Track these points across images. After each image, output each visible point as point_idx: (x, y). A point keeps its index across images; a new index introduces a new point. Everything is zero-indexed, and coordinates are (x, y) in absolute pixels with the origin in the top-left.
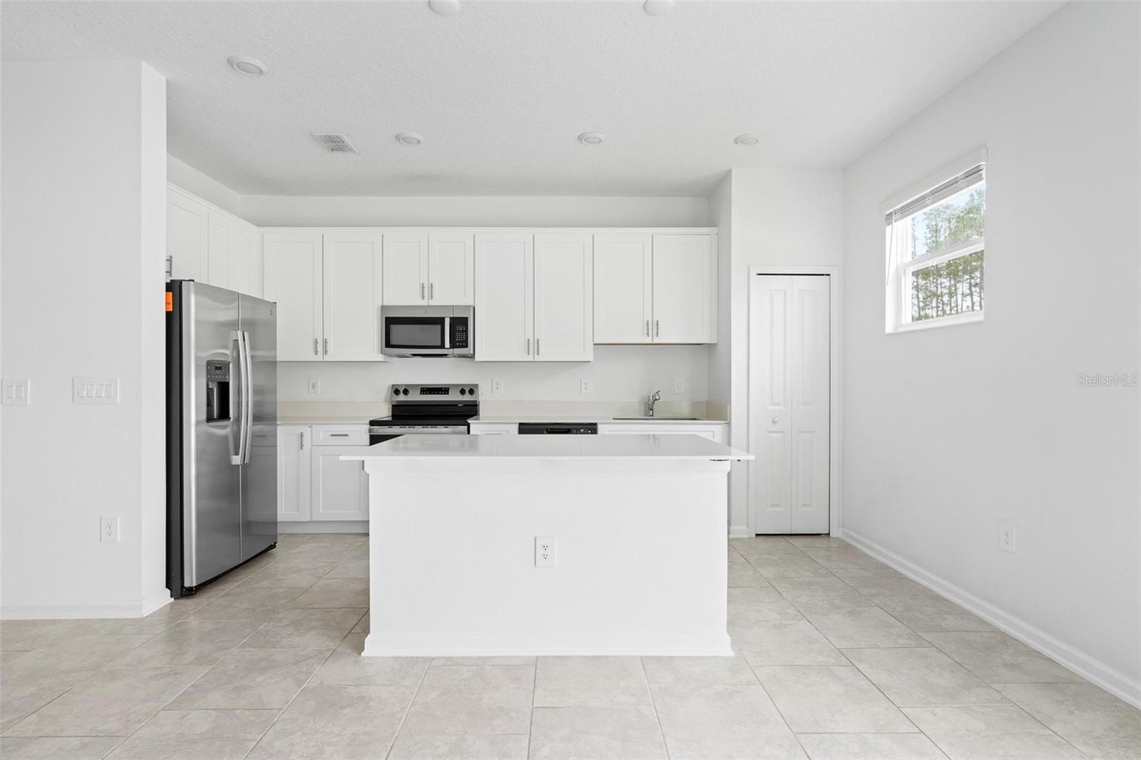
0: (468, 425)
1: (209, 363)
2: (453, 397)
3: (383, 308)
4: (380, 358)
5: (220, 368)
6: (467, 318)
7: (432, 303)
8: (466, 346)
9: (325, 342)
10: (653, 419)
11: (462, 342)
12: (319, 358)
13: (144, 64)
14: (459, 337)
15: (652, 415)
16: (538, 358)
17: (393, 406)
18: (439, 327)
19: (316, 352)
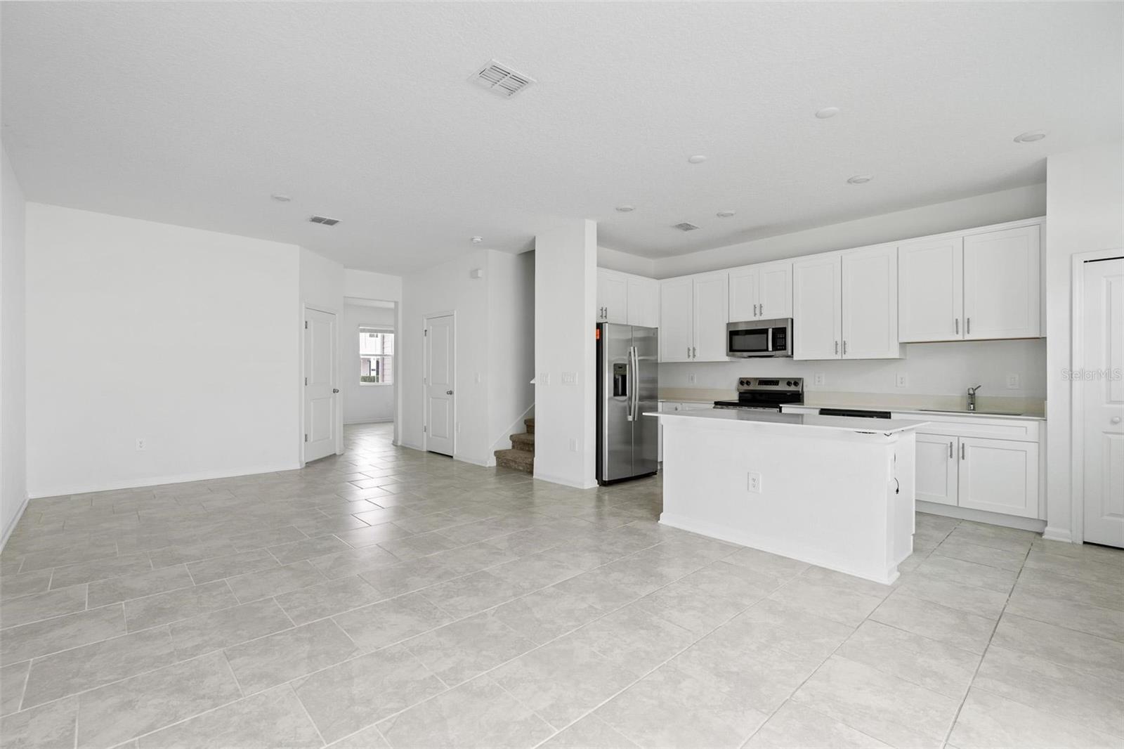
0: (781, 408)
1: (615, 365)
2: (782, 387)
3: (728, 325)
4: (727, 359)
5: (621, 368)
6: (785, 328)
7: (762, 318)
8: (785, 349)
9: (694, 349)
10: (974, 413)
11: (782, 346)
12: (691, 360)
13: (586, 220)
14: (779, 342)
15: (973, 410)
16: (845, 357)
17: (740, 393)
18: (765, 335)
19: (689, 356)
